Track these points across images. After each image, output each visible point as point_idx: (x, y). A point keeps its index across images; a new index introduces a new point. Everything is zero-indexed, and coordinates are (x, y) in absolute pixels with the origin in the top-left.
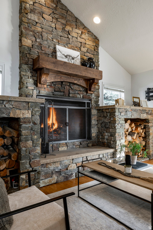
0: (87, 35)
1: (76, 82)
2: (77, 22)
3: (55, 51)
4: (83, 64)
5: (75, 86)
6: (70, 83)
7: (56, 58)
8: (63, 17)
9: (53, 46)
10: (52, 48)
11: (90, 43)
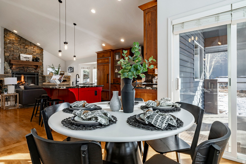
0: (36, 48)
1: (30, 67)
2: (31, 44)
3: (20, 56)
4: (33, 60)
5: (30, 68)
6: (27, 67)
7: (20, 59)
8: (23, 43)
9: (19, 54)
10: (18, 55)
11: (38, 51)
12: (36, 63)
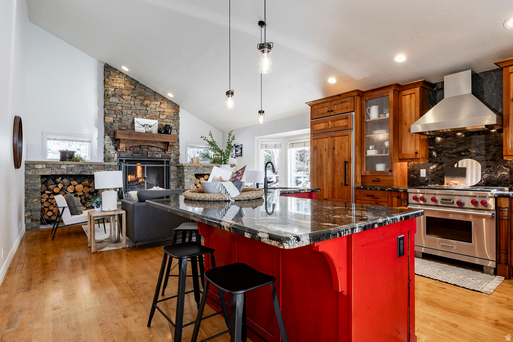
0: (166, 104)
1: (152, 145)
2: (156, 96)
3: (133, 123)
4: (159, 132)
5: (153, 148)
6: (148, 146)
7: (134, 129)
8: (141, 95)
9: (132, 118)
10: (131, 121)
11: (169, 111)
12: (165, 138)
